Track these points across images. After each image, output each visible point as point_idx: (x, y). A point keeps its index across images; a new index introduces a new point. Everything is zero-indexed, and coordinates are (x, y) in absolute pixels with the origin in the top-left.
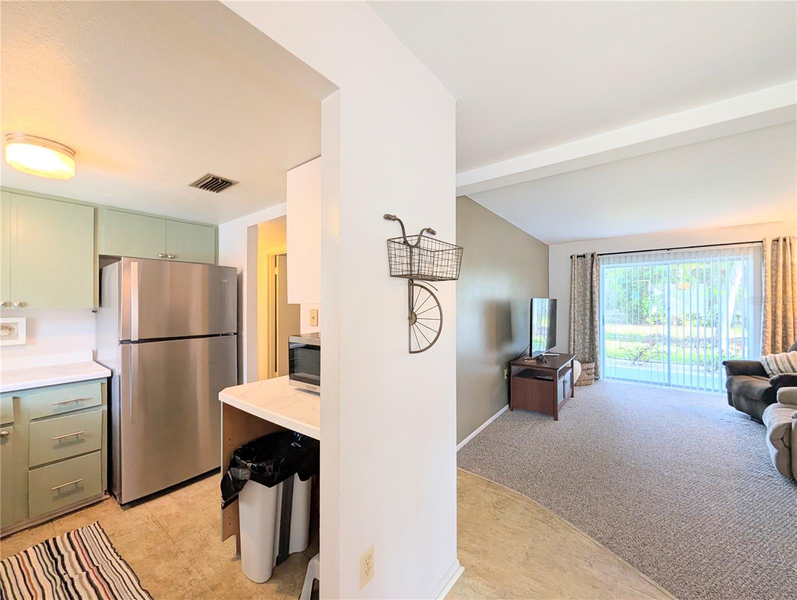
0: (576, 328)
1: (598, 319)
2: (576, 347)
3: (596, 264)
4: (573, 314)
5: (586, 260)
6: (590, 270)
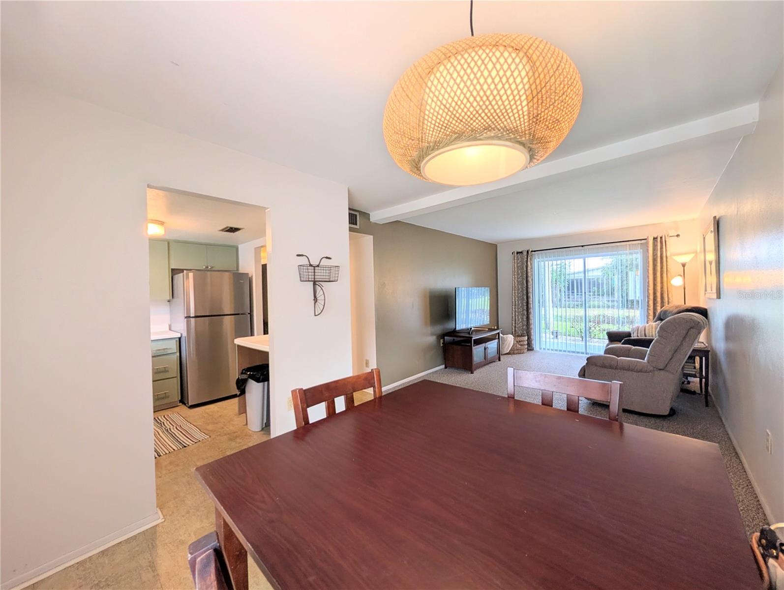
0: (516, 310)
2: (516, 325)
3: (530, 259)
4: (514, 299)
5: (523, 255)
6: (526, 264)
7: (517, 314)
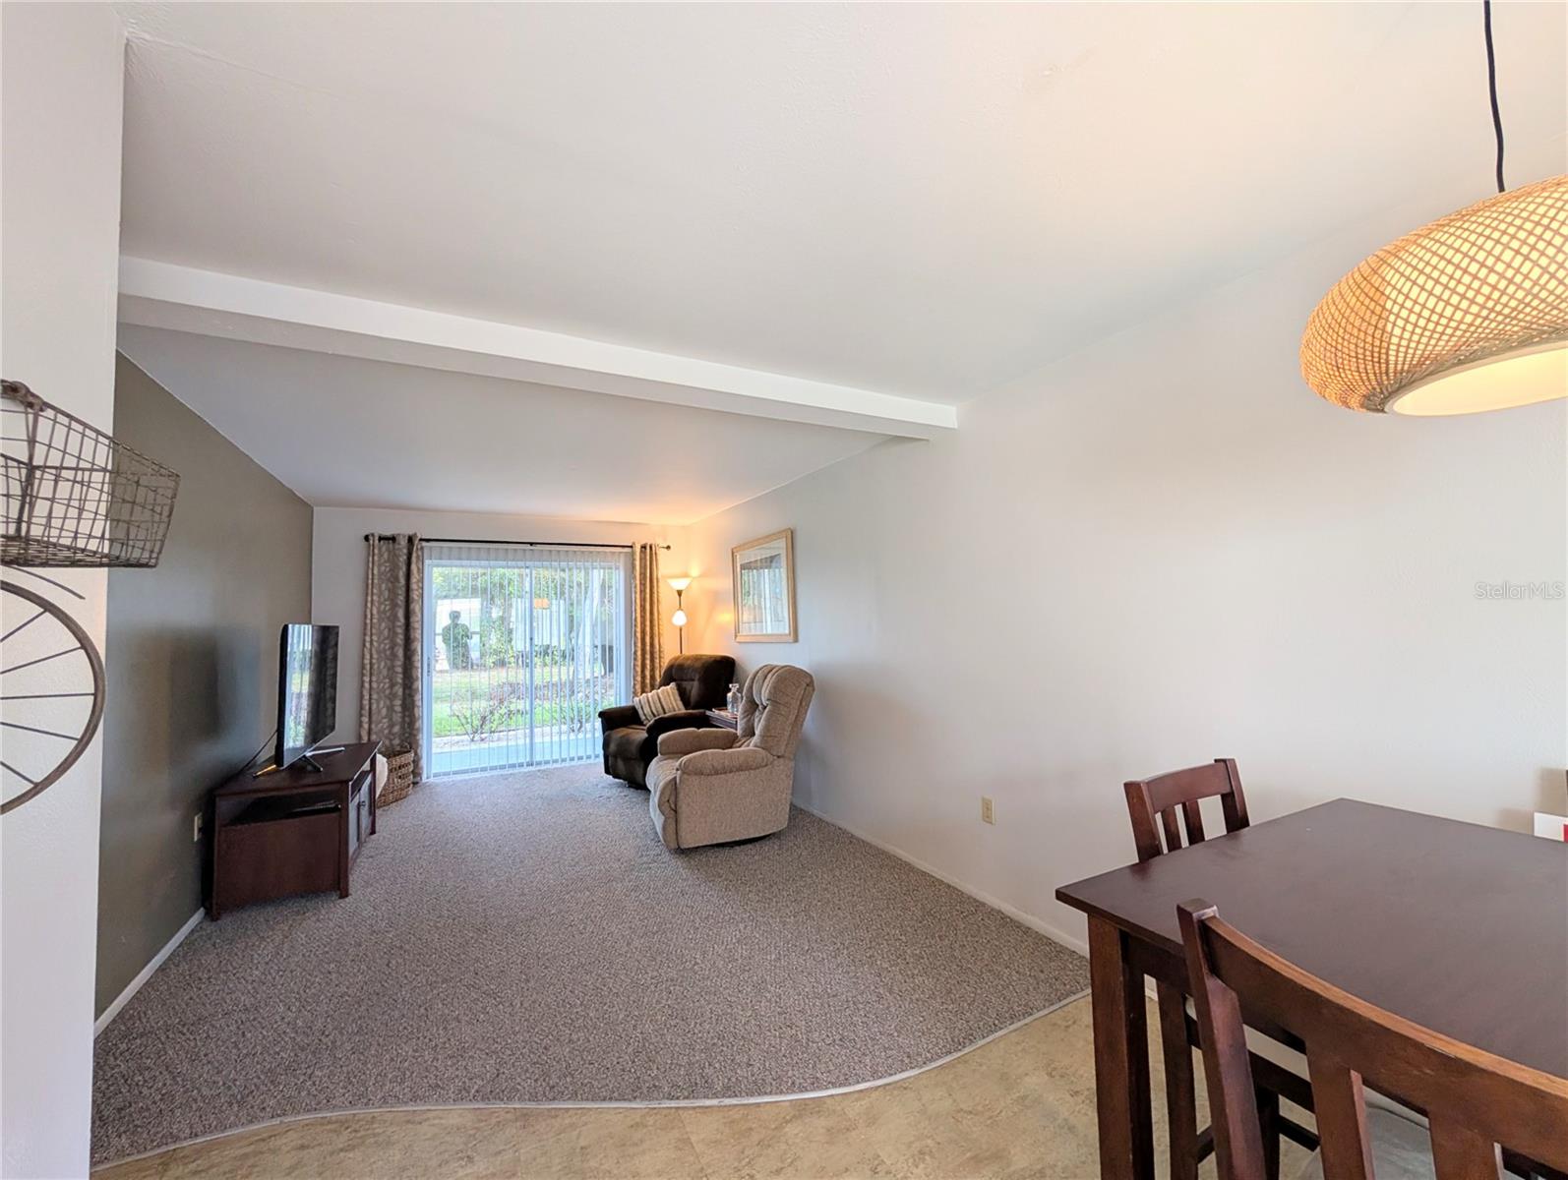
0: (374, 685)
1: (420, 665)
2: (373, 726)
3: (418, 557)
5: (397, 546)
6: (404, 569)
7: (375, 696)
